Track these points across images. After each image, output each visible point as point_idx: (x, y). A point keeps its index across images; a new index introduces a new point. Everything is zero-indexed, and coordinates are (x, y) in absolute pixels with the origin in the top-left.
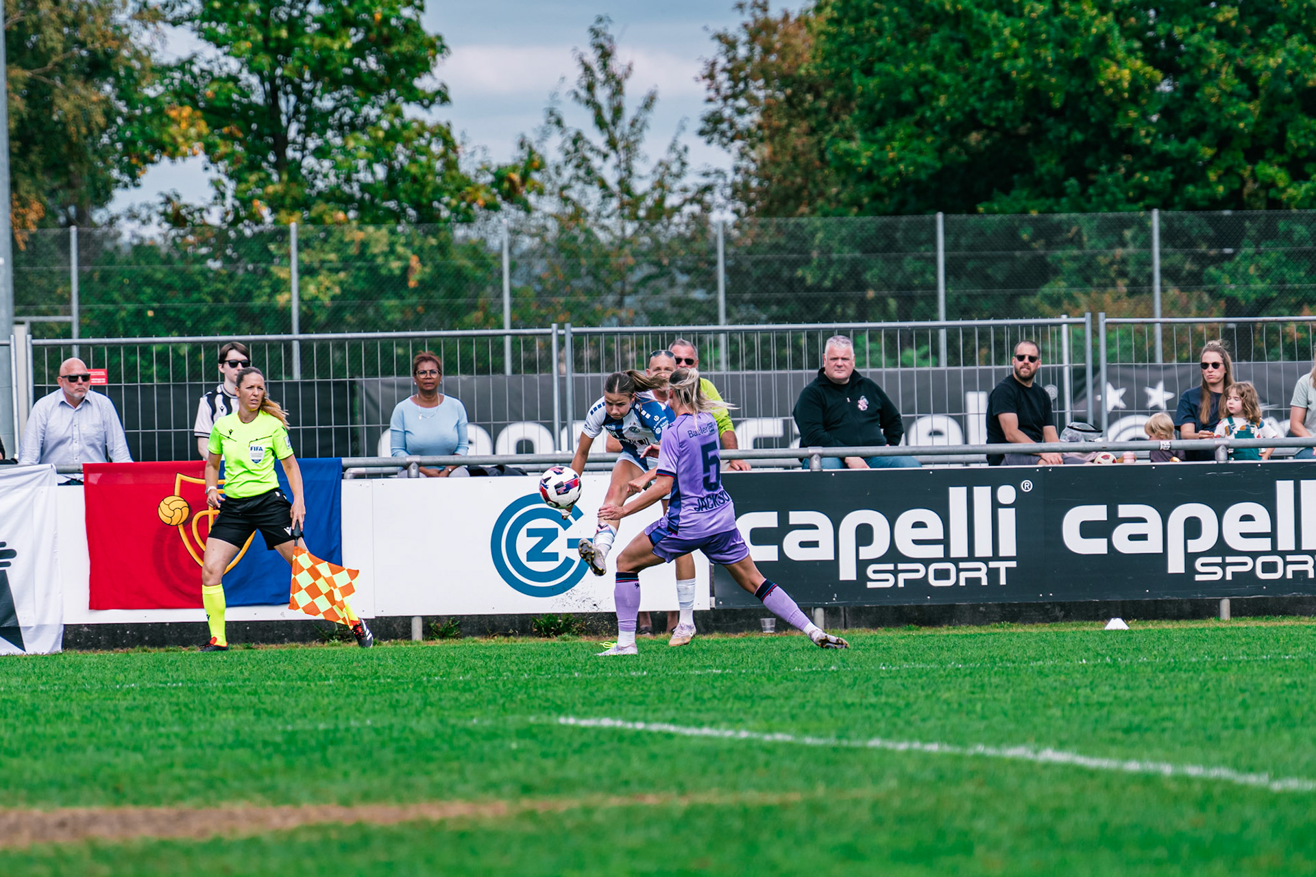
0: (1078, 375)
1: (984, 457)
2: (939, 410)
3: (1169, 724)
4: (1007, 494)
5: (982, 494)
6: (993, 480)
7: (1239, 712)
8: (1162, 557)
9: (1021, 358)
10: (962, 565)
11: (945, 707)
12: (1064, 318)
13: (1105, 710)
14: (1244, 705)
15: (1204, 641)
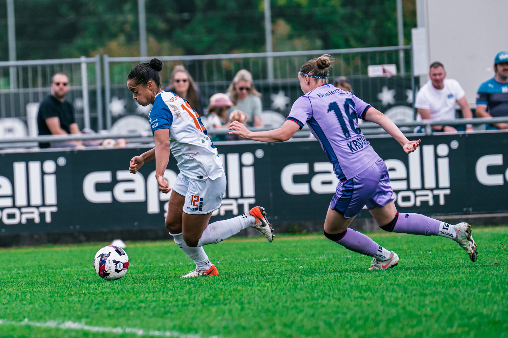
0: (93, 94)
1: (36, 144)
2: (8, 115)
3: (143, 305)
4: (50, 166)
5: (35, 166)
6: (41, 158)
7: (186, 297)
8: (144, 204)
9: (58, 84)
10: (24, 210)
11: (8, 297)
12: (83, 59)
13: (105, 296)
14: (189, 292)
15: (169, 253)
